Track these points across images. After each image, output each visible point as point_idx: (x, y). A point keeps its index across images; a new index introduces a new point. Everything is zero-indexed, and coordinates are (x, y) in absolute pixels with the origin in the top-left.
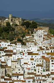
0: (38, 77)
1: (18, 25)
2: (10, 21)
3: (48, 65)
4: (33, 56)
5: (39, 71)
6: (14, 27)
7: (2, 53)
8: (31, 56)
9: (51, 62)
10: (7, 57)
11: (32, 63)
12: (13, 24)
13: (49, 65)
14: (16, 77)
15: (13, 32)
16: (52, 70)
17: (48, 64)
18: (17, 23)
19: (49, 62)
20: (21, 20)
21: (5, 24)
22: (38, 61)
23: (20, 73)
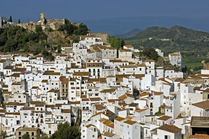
0: (40, 108)
1: (53, 31)
2: (42, 24)
3: (65, 91)
4: (51, 76)
5: (51, 100)
6: (46, 33)
7: (9, 72)
8: (48, 76)
9: (70, 86)
10: (13, 77)
11: (43, 86)
12: (45, 29)
13: (67, 90)
14: (12, 107)
15: (45, 41)
16: (72, 98)
17: (65, 88)
18: (51, 27)
19: (67, 85)
20: (64, 22)
21: (34, 29)
22: (53, 84)
23: (20, 101)
